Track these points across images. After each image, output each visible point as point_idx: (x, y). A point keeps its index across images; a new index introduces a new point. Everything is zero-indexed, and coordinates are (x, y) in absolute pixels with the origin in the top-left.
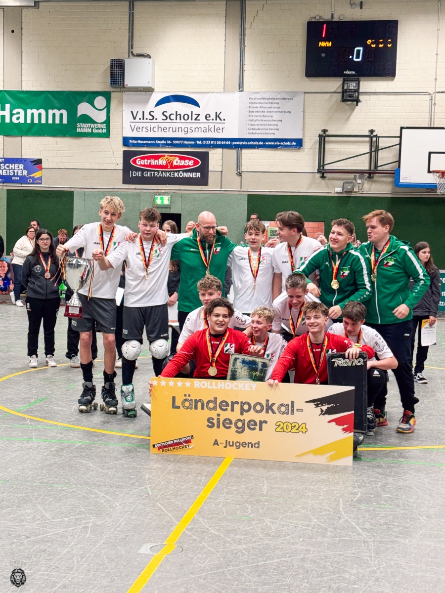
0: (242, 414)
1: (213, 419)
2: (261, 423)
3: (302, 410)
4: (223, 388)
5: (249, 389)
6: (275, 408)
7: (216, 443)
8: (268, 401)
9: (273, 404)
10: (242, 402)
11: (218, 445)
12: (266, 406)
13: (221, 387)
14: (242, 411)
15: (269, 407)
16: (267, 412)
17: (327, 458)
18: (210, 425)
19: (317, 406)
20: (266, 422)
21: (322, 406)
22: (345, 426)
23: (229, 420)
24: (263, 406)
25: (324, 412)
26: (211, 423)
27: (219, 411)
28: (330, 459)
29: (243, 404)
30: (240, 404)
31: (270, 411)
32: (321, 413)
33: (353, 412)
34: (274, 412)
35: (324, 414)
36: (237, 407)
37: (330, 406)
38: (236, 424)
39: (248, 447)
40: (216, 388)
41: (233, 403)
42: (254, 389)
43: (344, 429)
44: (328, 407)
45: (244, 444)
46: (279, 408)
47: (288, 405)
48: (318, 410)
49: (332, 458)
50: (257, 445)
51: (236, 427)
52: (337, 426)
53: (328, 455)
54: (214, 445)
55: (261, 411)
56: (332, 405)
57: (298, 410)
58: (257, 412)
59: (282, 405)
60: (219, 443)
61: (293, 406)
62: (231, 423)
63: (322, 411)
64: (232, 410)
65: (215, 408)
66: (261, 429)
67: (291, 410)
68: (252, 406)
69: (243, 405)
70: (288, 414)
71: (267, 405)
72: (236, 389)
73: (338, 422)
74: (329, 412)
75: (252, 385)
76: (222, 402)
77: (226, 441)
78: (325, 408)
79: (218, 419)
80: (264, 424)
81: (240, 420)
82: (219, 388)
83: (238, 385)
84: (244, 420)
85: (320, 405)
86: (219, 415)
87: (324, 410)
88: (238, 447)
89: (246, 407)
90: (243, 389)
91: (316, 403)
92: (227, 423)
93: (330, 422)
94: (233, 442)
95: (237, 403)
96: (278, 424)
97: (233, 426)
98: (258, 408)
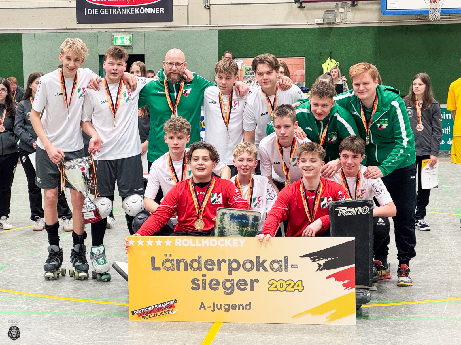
0: (230, 273)
1: (198, 280)
2: (252, 282)
3: (297, 266)
4: (208, 245)
5: (237, 246)
6: (267, 265)
7: (202, 306)
8: (258, 257)
9: (265, 261)
10: (229, 260)
11: (205, 309)
12: (257, 263)
13: (205, 244)
14: (231, 270)
15: (260, 264)
16: (258, 270)
17: (327, 318)
18: (195, 287)
19: (314, 260)
20: (257, 281)
21: (319, 260)
22: (346, 282)
23: (216, 280)
24: (253, 264)
25: (321, 267)
26: (195, 285)
27: (204, 271)
28: (330, 318)
29: (230, 262)
30: (227, 262)
31: (261, 268)
32: (319, 268)
33: (354, 265)
34: (266, 270)
35: (322, 269)
36: (225, 266)
37: (329, 259)
38: (224, 285)
39: (239, 309)
40: (200, 245)
41: (219, 262)
42: (242, 245)
43: (344, 285)
44: (325, 261)
45: (234, 307)
46: (271, 265)
47: (281, 261)
48: (315, 265)
49: (333, 317)
50: (248, 307)
51: (224, 288)
52: (337, 282)
53: (328, 315)
54: (200, 309)
55: (252, 268)
56: (330, 259)
57: (292, 266)
58: (247, 270)
59: (275, 261)
60: (206, 307)
61: (286, 261)
62: (218, 283)
63: (319, 265)
64: (219, 269)
65: (199, 268)
66: (252, 289)
67: (285, 266)
68: (241, 264)
69: (231, 264)
70: (281, 271)
71: (258, 261)
72: (223, 245)
73: (338, 277)
74: (327, 266)
75: (240, 240)
76: (207, 261)
77: (214, 304)
78: (322, 262)
79: (203, 280)
80: (255, 284)
81: (228, 280)
82: (203, 245)
83: (224, 241)
84: (233, 280)
85: (317, 259)
86: (204, 275)
87: (322, 265)
88: (227, 310)
89: (234, 265)
90: (230, 246)
91: (312, 257)
92: (214, 284)
93: (328, 278)
94: (221, 305)
95: (225, 261)
96: (270, 283)
97: (220, 287)
98: (248, 265)
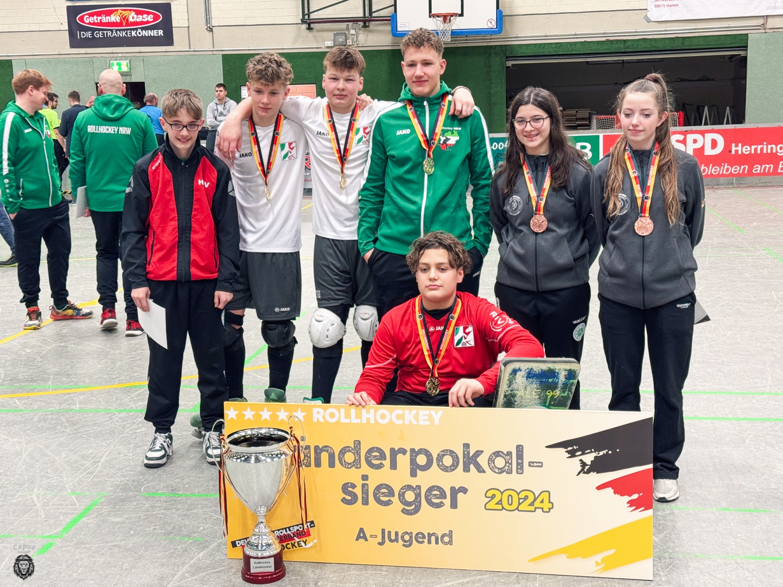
0: (413, 474)
1: (354, 486)
2: (455, 492)
3: (540, 465)
4: (372, 421)
6: (483, 460)
7: (361, 535)
8: (466, 446)
9: (479, 453)
10: (412, 450)
11: (366, 540)
12: (464, 457)
13: (368, 419)
14: (415, 469)
15: (469, 458)
16: (466, 469)
17: (597, 564)
18: (349, 498)
19: (572, 454)
20: (464, 490)
21: (583, 454)
22: (635, 496)
23: (388, 487)
24: (457, 457)
25: (587, 467)
26: (349, 495)
27: (365, 469)
28: (603, 565)
29: (414, 453)
30: (408, 453)
31: (472, 467)
32: (582, 470)
34: (480, 470)
35: (588, 472)
36: (403, 461)
37: (601, 453)
38: (401, 496)
39: (429, 542)
40: (358, 421)
41: (394, 453)
42: (437, 423)
43: (631, 503)
44: (595, 457)
45: (420, 537)
46: (491, 460)
47: (509, 454)
48: (575, 463)
49: (609, 563)
50: (448, 538)
51: (401, 502)
52: (618, 496)
53: (599, 558)
54: (357, 539)
55: (454, 466)
56: (605, 452)
57: (531, 464)
58: (445, 469)
59: (497, 454)
60: (368, 537)
61: (520, 456)
62: (391, 493)
63: (583, 464)
64: (394, 466)
65: (356, 464)
66: (454, 505)
67: (518, 464)
68: (435, 457)
69: (416, 456)
70: (510, 472)
71: (466, 455)
72: (400, 422)
73: (619, 487)
74: (598, 466)
75: (433, 413)
76: (371, 451)
77: (383, 531)
78: (589, 458)
79: (363, 486)
80: (460, 496)
81: (409, 487)
82: (364, 421)
84: (419, 487)
85: (580, 453)
86: (365, 477)
87: (589, 463)
88: (408, 544)
89: (422, 460)
90: (415, 422)
91: (570, 449)
92: (383, 496)
93: (600, 488)
94: (397, 533)
95: (403, 451)
96: (490, 494)
97: (395, 499)
98: (448, 461)
